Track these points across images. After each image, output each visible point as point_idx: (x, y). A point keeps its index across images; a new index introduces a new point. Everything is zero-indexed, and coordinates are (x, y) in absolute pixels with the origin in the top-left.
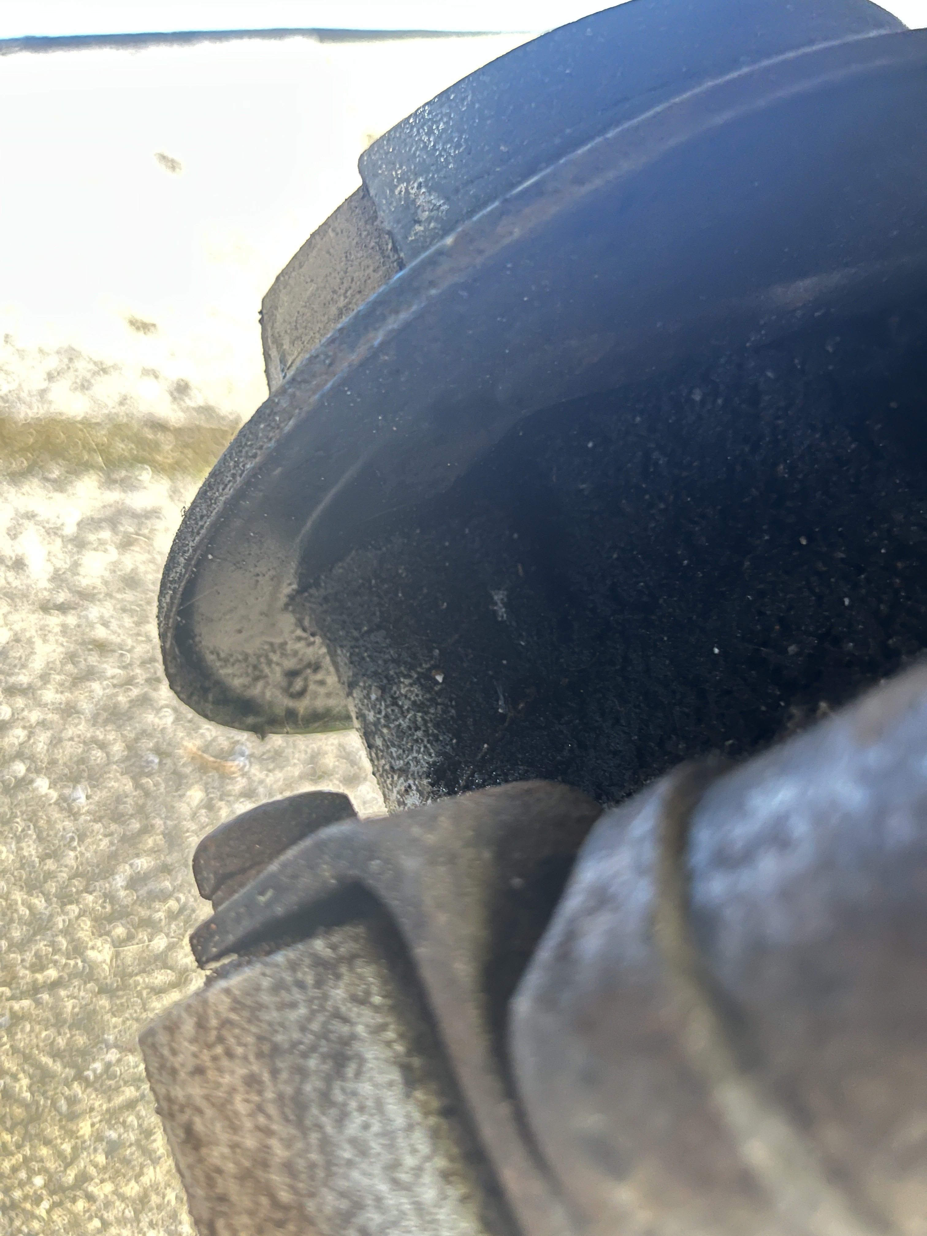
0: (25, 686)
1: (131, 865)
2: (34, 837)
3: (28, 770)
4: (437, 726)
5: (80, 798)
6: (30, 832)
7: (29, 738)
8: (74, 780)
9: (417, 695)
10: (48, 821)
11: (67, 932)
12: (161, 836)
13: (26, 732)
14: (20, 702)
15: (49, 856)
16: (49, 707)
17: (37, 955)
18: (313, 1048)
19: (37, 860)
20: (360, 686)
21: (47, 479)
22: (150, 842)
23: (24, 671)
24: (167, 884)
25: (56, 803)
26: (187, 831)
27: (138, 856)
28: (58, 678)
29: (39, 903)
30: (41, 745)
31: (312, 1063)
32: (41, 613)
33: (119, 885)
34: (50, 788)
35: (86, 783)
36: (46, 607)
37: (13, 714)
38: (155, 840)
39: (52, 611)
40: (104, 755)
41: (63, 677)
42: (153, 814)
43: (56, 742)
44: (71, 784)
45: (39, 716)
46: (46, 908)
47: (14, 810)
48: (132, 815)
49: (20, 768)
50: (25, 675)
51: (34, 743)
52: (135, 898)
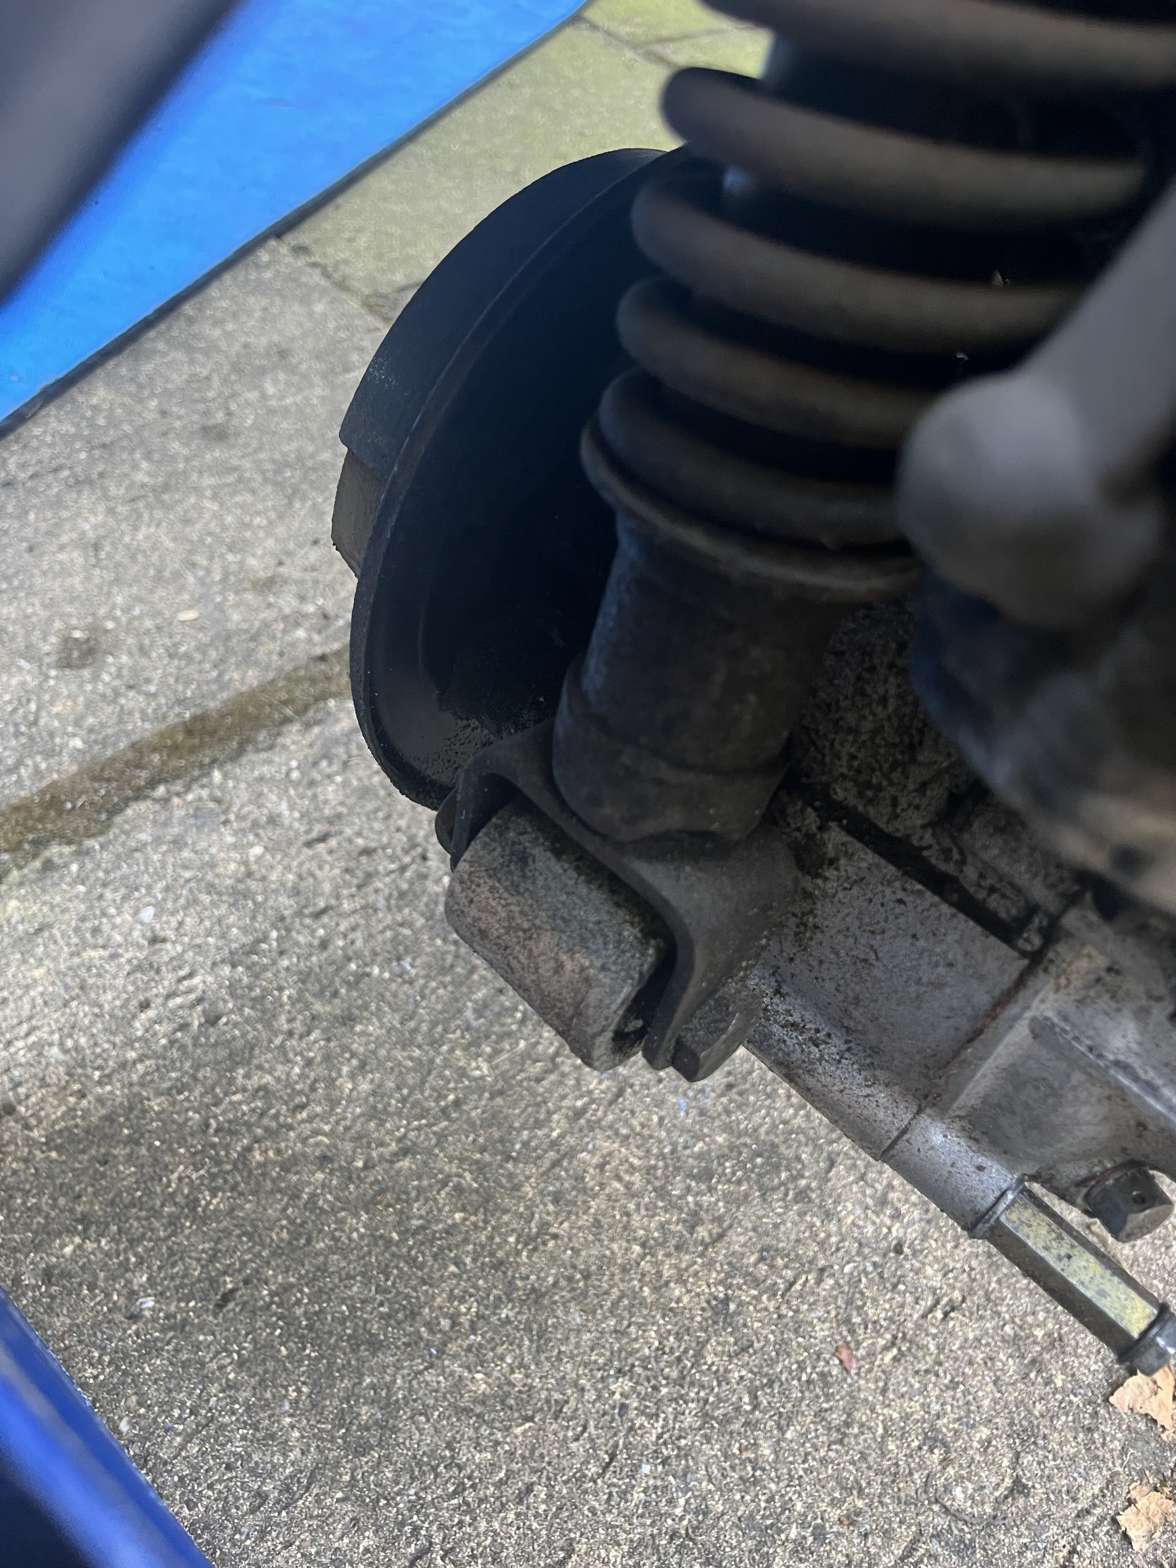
0: (325, 907)
1: (472, 1001)
2: (389, 1010)
3: (360, 966)
6: (384, 1009)
8: (397, 958)
10: (392, 994)
11: (448, 1065)
15: (406, 1019)
16: (350, 914)
17: (434, 1089)
18: (510, 861)
19: (399, 1025)
23: (318, 898)
25: (392, 979)
27: (473, 992)
28: (346, 891)
29: (416, 1053)
30: (358, 944)
31: (513, 867)
32: (308, 849)
33: (470, 1018)
37: (327, 932)
39: (315, 844)
40: (410, 930)
41: (350, 889)
44: (396, 963)
45: (346, 924)
46: (423, 1056)
47: (364, 997)
49: (353, 967)
50: (321, 900)
51: (353, 945)
52: (486, 1022)
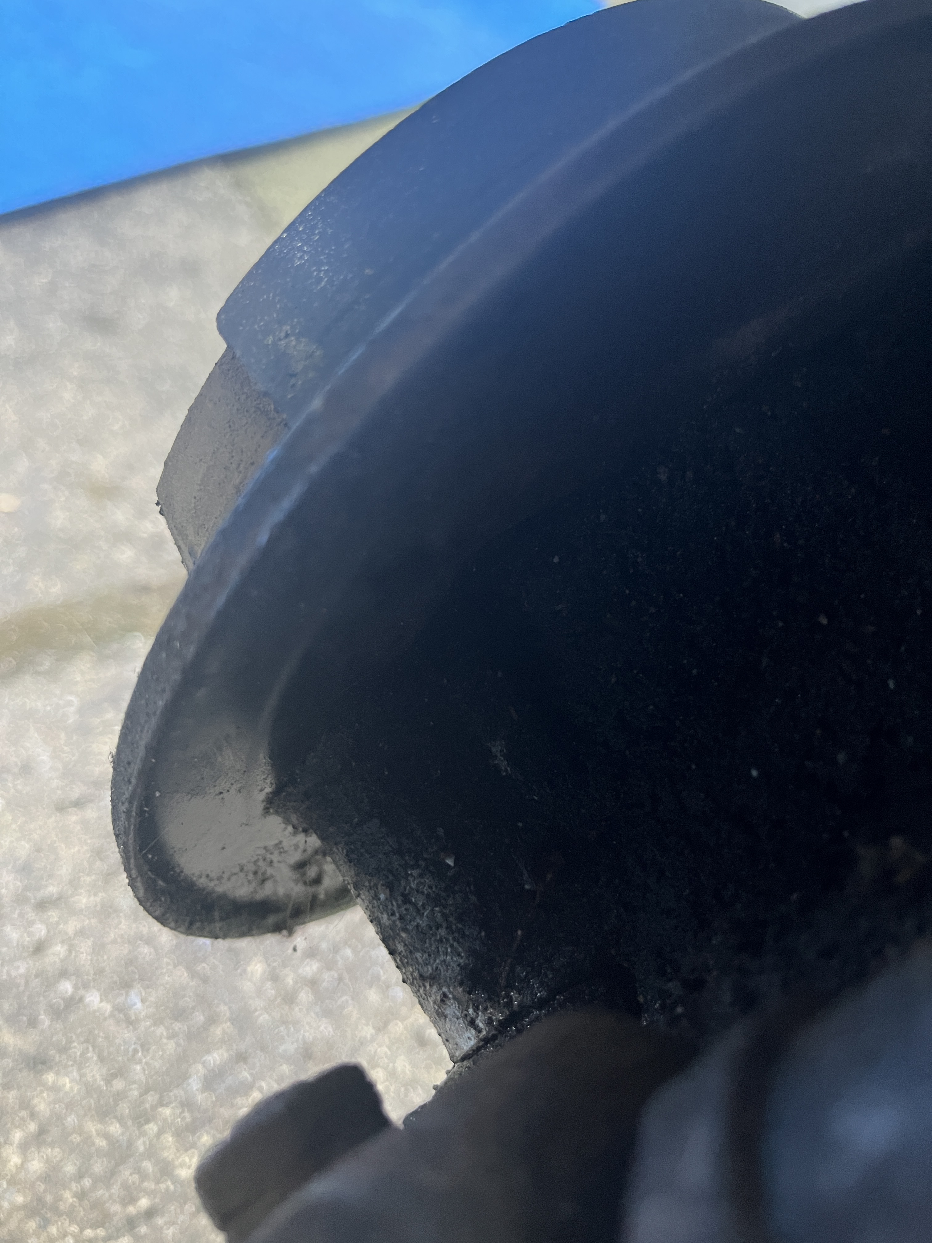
0: (55, 896)
1: (204, 1064)
2: (95, 1058)
3: (76, 987)
4: (460, 919)
5: (135, 1004)
6: (89, 1055)
7: (70, 951)
8: (126, 985)
9: (430, 887)
10: (107, 1038)
11: (151, 1153)
12: (228, 1024)
13: (66, 947)
14: (53, 915)
15: (114, 1076)
16: (84, 913)
17: (125, 1186)
19: (102, 1083)
20: (366, 887)
21: (39, 673)
22: (218, 1031)
23: (50, 881)
24: (245, 1074)
25: (112, 1015)
26: (256, 1010)
27: (208, 1052)
28: (88, 879)
29: (115, 1129)
30: (84, 956)
32: (58, 814)
33: (195, 1089)
34: (101, 1001)
35: (139, 986)
36: (61, 808)
37: (48, 931)
38: (223, 1029)
39: (70, 810)
40: (152, 950)
41: (93, 877)
42: (216, 1001)
43: (99, 948)
44: (123, 992)
45: (76, 926)
46: (123, 1134)
47: (69, 1035)
48: (193, 1008)
49: (67, 987)
50: (53, 885)
51: (76, 956)
52: (214, 1099)
